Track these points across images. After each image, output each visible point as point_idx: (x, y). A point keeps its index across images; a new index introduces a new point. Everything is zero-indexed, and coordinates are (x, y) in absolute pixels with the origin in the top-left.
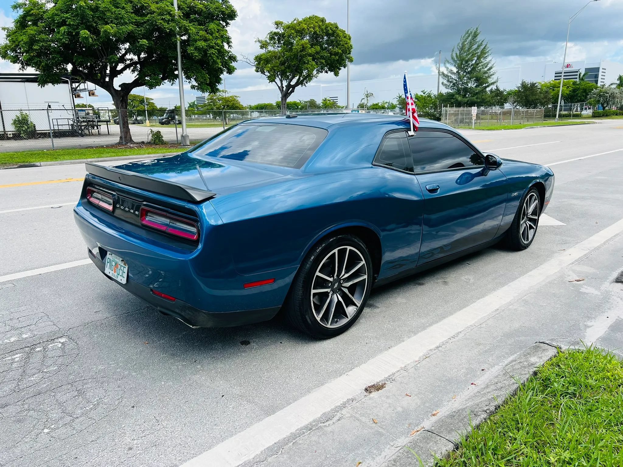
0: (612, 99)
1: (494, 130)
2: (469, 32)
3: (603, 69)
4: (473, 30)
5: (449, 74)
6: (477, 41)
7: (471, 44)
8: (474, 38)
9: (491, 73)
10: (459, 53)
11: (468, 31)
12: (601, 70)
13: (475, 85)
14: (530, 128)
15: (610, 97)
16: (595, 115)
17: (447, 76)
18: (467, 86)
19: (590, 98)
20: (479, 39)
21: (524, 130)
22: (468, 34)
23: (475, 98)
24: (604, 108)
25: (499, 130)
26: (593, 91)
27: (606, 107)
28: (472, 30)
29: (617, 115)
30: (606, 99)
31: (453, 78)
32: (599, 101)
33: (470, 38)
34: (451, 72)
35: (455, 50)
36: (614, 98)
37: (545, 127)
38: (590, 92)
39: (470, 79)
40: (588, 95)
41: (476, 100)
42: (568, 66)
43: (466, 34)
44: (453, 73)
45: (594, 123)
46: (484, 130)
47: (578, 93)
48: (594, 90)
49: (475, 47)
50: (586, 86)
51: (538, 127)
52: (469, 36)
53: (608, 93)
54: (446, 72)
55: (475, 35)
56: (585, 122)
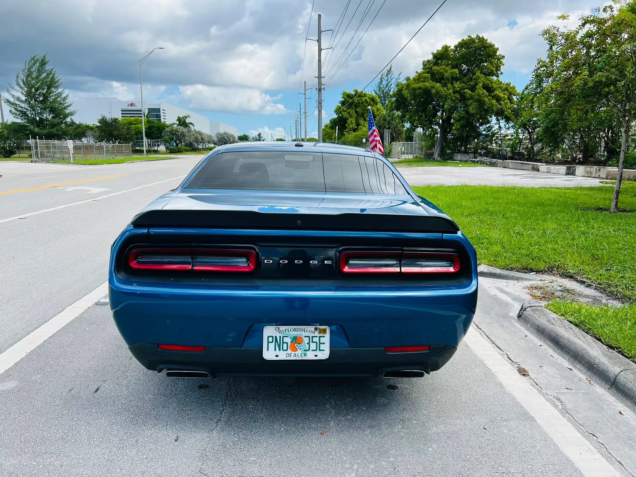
0: (183, 137)
1: (97, 164)
2: (36, 59)
3: (163, 110)
4: (40, 57)
5: (17, 102)
6: (46, 69)
7: (40, 72)
8: (42, 66)
9: (67, 104)
10: (26, 80)
11: (34, 57)
12: (162, 111)
13: (51, 116)
14: (131, 162)
15: (181, 135)
16: (172, 152)
17: (13, 104)
18: (42, 117)
19: (165, 136)
20: (48, 67)
21: (126, 164)
22: (34, 60)
23: (54, 129)
24: (177, 145)
25: (102, 164)
26: (166, 130)
27: (179, 144)
28: (38, 57)
29: (187, 151)
30: (178, 137)
31: (23, 107)
32: (172, 139)
33: (38, 64)
34: (18, 99)
35: (19, 76)
36: (184, 136)
37: (142, 161)
38: (163, 130)
39: (45, 109)
40: (162, 133)
41: (56, 132)
42: (132, 105)
43: (31, 60)
44: (22, 101)
45: (178, 158)
46: (85, 164)
47: (153, 131)
48: (167, 128)
49: (44, 75)
50: (159, 125)
51: (137, 162)
52: (35, 63)
53: (179, 132)
54: (12, 100)
55: (43, 63)
56: (170, 157)
